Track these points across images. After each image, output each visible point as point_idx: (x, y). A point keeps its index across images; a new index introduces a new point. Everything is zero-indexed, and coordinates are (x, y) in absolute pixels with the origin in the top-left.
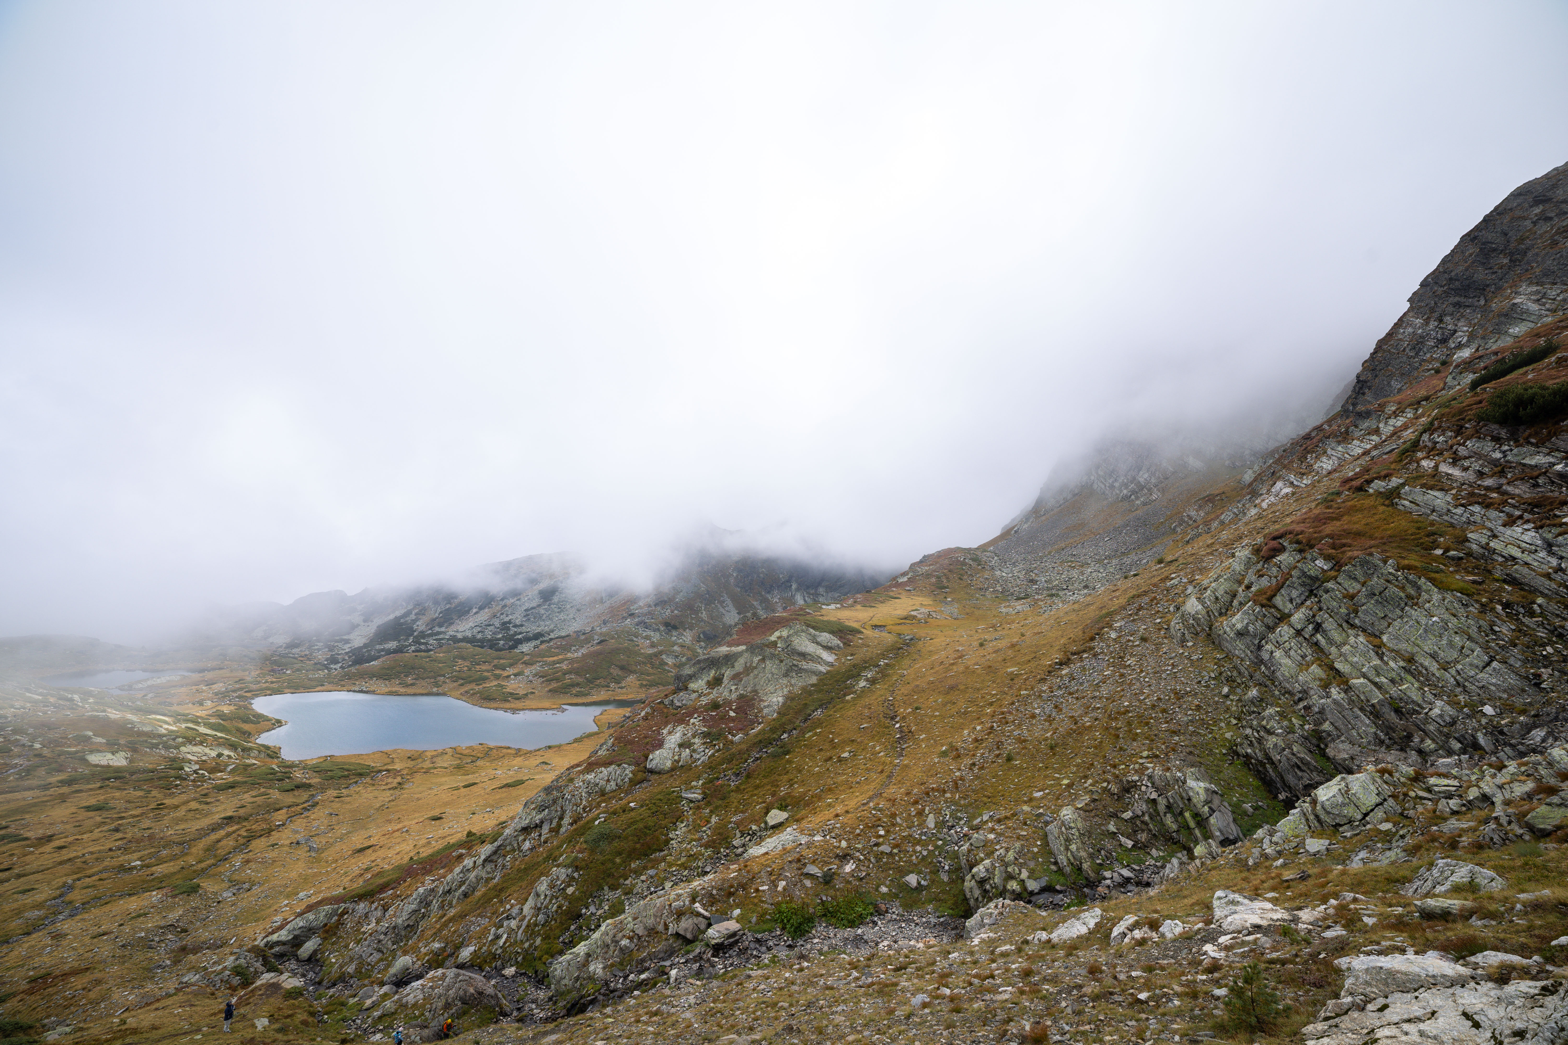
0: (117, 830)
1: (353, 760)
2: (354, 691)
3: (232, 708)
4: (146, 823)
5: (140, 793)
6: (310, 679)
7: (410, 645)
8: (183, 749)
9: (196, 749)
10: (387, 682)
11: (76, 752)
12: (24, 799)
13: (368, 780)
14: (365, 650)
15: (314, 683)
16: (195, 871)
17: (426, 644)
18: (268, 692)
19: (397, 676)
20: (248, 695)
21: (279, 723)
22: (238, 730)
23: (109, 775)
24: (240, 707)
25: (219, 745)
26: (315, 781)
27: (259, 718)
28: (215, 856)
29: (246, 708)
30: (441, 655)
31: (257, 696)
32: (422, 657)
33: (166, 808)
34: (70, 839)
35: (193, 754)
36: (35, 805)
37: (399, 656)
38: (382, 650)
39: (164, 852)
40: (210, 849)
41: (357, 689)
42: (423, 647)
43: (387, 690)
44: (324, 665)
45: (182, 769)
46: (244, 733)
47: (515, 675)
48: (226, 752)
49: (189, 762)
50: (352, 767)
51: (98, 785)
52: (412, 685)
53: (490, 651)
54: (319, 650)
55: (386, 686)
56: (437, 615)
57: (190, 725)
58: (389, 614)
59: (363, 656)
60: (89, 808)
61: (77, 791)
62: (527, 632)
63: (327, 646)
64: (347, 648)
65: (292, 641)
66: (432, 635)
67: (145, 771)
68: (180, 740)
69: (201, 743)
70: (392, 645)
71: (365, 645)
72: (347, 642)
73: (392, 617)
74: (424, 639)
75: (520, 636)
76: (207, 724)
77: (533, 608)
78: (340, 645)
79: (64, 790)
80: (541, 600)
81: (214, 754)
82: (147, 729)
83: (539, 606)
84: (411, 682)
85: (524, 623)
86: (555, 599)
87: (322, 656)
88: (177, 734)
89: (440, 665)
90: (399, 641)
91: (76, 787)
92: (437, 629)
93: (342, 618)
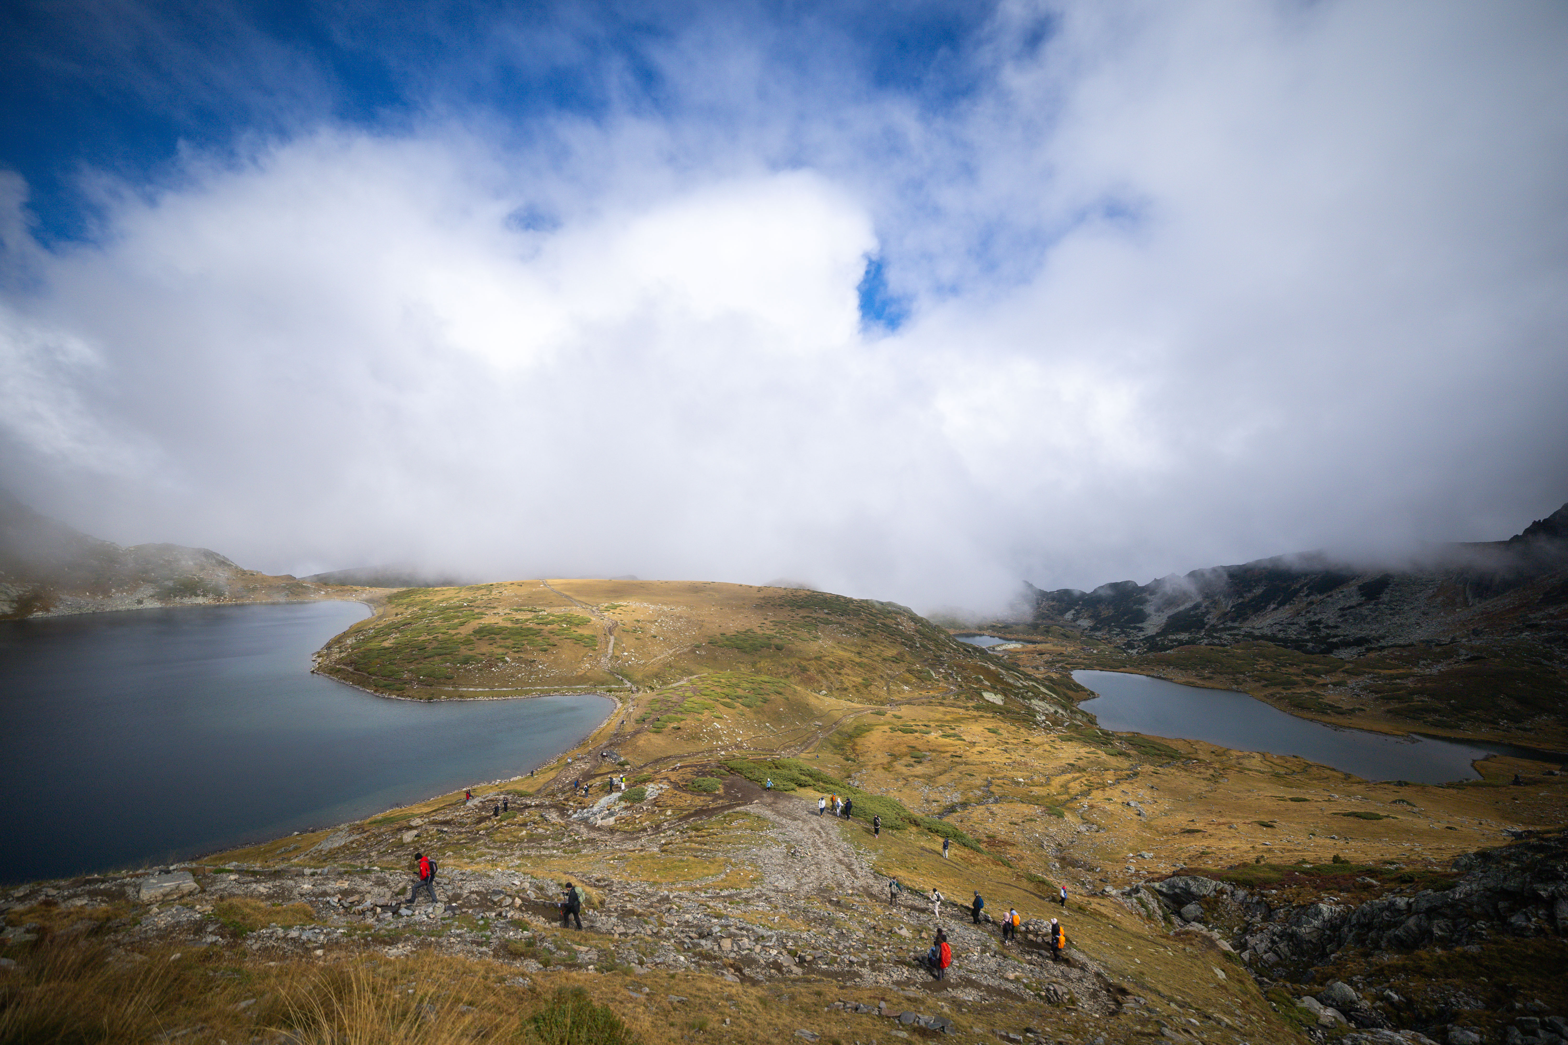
0: (1005, 751)
1: (1161, 742)
2: (1153, 677)
3: (1058, 676)
4: (1021, 752)
5: (1015, 728)
6: (1114, 660)
7: (1202, 638)
8: (1032, 701)
9: (1041, 703)
10: (1183, 672)
11: (978, 689)
12: (958, 713)
13: (1180, 764)
14: (1158, 639)
15: (1118, 664)
16: (1056, 800)
17: (1220, 638)
18: (1083, 667)
19: (1194, 667)
20: (1068, 666)
21: (1092, 695)
22: (1065, 694)
23: (995, 710)
24: (1064, 676)
25: (1055, 703)
26: (1133, 752)
27: (1078, 688)
28: (1068, 793)
29: (1068, 677)
30: (1239, 651)
31: (1075, 668)
32: (1218, 651)
33: (1030, 744)
34: (984, 748)
35: (1039, 706)
36: (964, 719)
37: (1192, 648)
38: (1176, 640)
39: (1035, 778)
40: (1065, 786)
41: (1155, 674)
42: (1216, 641)
43: (1184, 680)
44: (1122, 649)
45: (1035, 717)
46: (1069, 698)
47: (1335, 685)
48: (1060, 711)
49: (1039, 712)
50: (1158, 747)
51: (991, 715)
52: (1209, 678)
53: (1298, 653)
54: (1117, 635)
55: (1183, 675)
56: (1229, 609)
57: (1035, 684)
58: (1179, 606)
59: (1157, 644)
60: (989, 730)
61: (982, 716)
62: (1344, 636)
63: (1124, 632)
64: (1141, 635)
65: (1095, 624)
66: (1225, 629)
67: (1014, 712)
68: (1030, 694)
69: (1043, 699)
70: (1184, 636)
71: (1158, 634)
72: (1141, 629)
73: (1182, 608)
74: (1216, 633)
75: (1335, 640)
76: (1044, 686)
77: (1350, 607)
78: (1134, 632)
79: (975, 713)
80: (1363, 598)
81: (1052, 710)
82: (1011, 681)
83: (1360, 605)
84: (1209, 675)
85: (1339, 624)
86: (1385, 597)
87: (1120, 641)
88: (1028, 689)
89: (1239, 662)
90: (1191, 633)
91: (981, 713)
92: (1229, 624)
93: (1135, 607)
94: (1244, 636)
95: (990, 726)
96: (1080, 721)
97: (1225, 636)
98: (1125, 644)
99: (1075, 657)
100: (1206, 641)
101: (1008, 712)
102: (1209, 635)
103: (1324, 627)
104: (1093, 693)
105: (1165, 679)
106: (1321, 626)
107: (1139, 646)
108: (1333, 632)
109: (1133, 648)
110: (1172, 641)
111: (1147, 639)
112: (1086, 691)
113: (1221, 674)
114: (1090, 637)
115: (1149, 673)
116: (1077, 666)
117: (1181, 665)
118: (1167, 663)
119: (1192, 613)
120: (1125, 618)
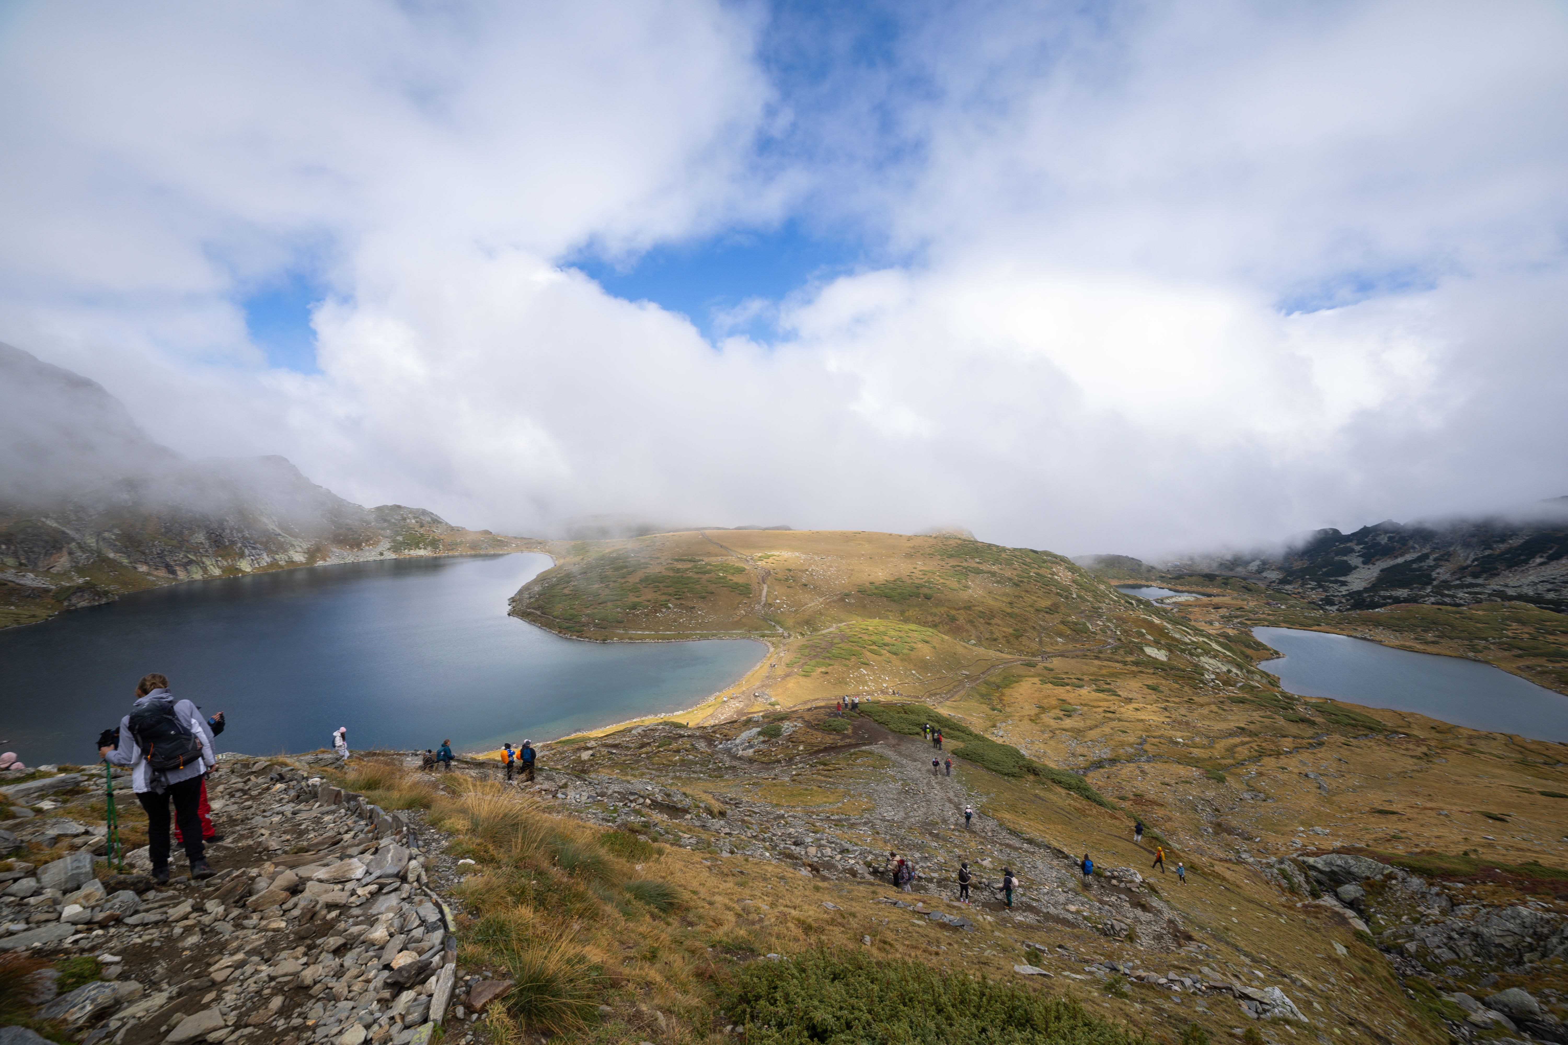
0: (1165, 709)
1: (1358, 711)
2: (1356, 637)
3: (1236, 632)
4: (1183, 711)
5: (1177, 686)
6: (1305, 617)
7: (1428, 595)
8: (1201, 658)
9: (1211, 661)
10: (1398, 634)
11: (1138, 643)
12: (1116, 668)
13: (1381, 737)
14: (1366, 595)
15: (1311, 622)
16: (1220, 764)
17: (1453, 596)
18: (1266, 623)
19: (1412, 628)
20: (1248, 622)
21: (1277, 654)
22: (1242, 653)
23: (1157, 666)
24: (1242, 632)
25: (1228, 662)
26: (1319, 720)
27: (1259, 646)
28: (1234, 758)
29: (1247, 634)
30: (1480, 613)
31: (1256, 625)
32: (1448, 612)
33: (1194, 703)
34: (1141, 705)
35: (1209, 664)
36: (1121, 674)
37: (1412, 606)
38: (1390, 597)
39: (1197, 739)
40: (1231, 750)
41: (1359, 635)
42: (1447, 600)
43: (1397, 643)
44: (1319, 605)
45: (1203, 675)
46: (1247, 656)
48: (1234, 670)
49: (1208, 670)
50: (1359, 718)
51: (1152, 671)
52: (1433, 642)
54: (1313, 589)
55: (1397, 638)
56: (1469, 562)
57: (1205, 640)
58: (1396, 557)
59: (1364, 601)
60: (1148, 687)
61: (1141, 672)
63: (1320, 586)
64: (1344, 590)
65: (1285, 577)
66: (1461, 586)
67: (1178, 669)
68: (1199, 650)
69: (1215, 657)
70: (1403, 593)
71: (1366, 590)
73: (1400, 560)
74: (1449, 590)
76: (1217, 642)
78: (1335, 586)
79: (1134, 668)
81: (1225, 669)
82: (1177, 636)
84: (1433, 639)
87: (1316, 596)
88: (1196, 645)
89: (1479, 625)
90: (1412, 589)
91: (1140, 669)
92: (1469, 580)
93: (1336, 558)
94: (1490, 595)
95: (1150, 682)
96: (1258, 682)
97: (1461, 595)
98: (1322, 600)
99: (1257, 613)
100: (1433, 599)
101: (1171, 669)
102: (1437, 591)
104: (1277, 653)
105: (1372, 641)
107: (1341, 602)
109: (1332, 604)
110: (1385, 598)
111: (1351, 595)
112: (1268, 649)
113: (1451, 638)
114: (1279, 591)
115: (1351, 633)
116: (1258, 622)
117: (1395, 626)
118: (1377, 623)
119: (1415, 566)
120: (1324, 570)
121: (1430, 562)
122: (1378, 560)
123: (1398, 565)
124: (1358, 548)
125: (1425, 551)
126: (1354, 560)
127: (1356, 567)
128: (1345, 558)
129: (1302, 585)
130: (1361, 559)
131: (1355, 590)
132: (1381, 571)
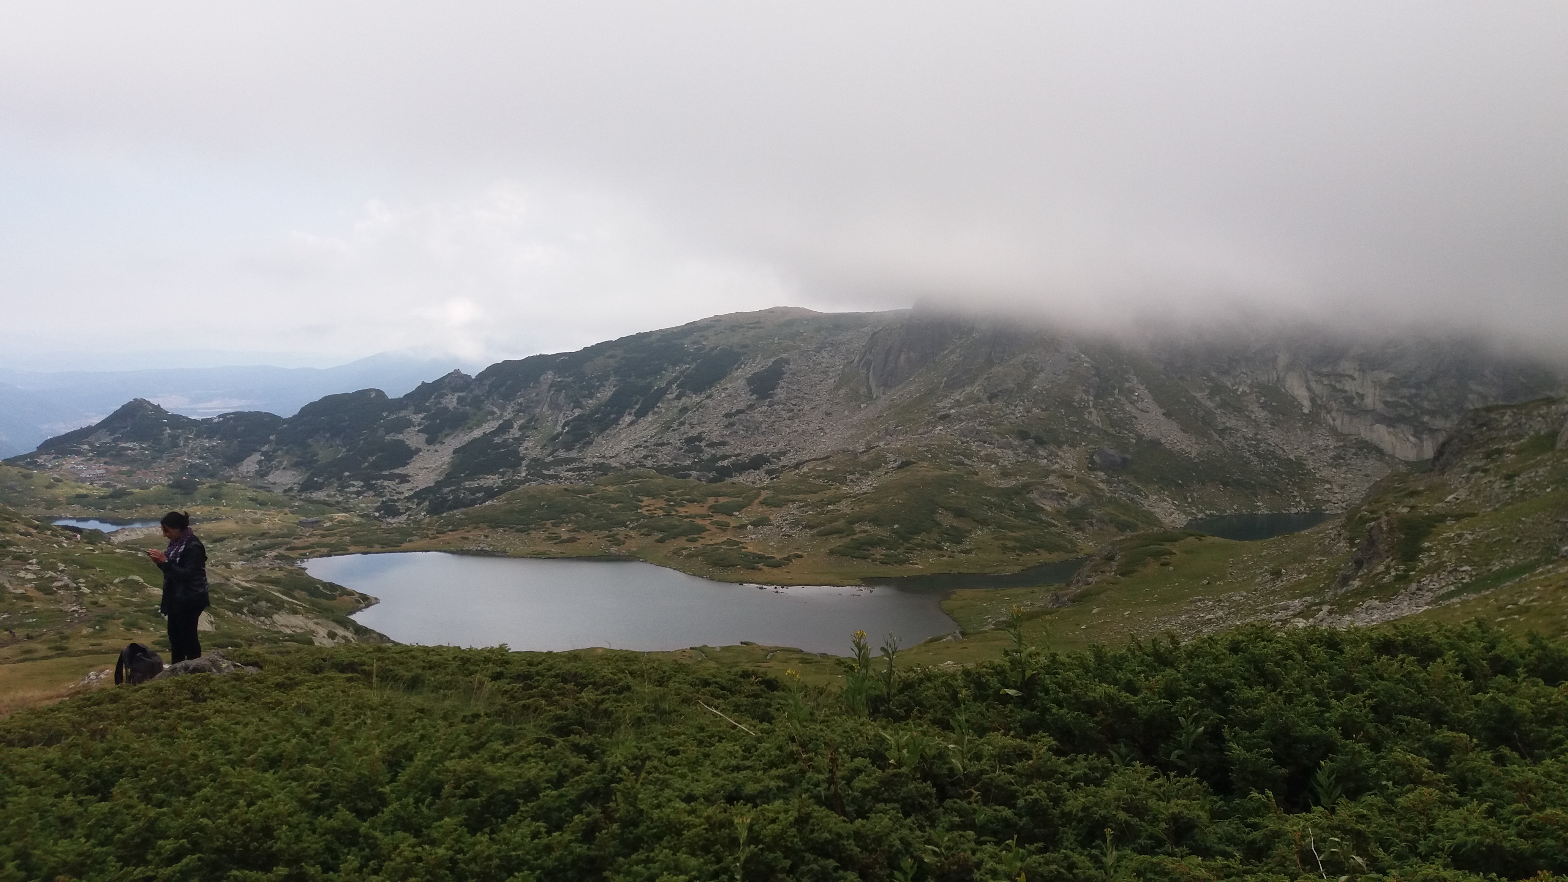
14: (444, 491)
44: (376, 518)
54: (359, 494)
56: (558, 429)
58: (471, 429)
59: (446, 501)
62: (736, 456)
63: (370, 487)
64: (406, 490)
66: (559, 462)
70: (491, 481)
71: (440, 484)
72: (404, 479)
73: (477, 433)
74: (548, 469)
75: (725, 463)
77: (739, 412)
78: (393, 483)
80: (754, 397)
83: (751, 407)
85: (727, 439)
86: (780, 394)
87: (368, 503)
90: (503, 475)
92: (562, 454)
93: (388, 438)
97: (564, 474)
98: (378, 510)
102: (536, 474)
103: (707, 445)
106: (703, 444)
107: (409, 509)
108: (719, 451)
109: (396, 513)
111: (420, 495)
119: (497, 440)
120: (372, 459)
121: (515, 432)
122: (447, 435)
123: (475, 440)
124: (417, 418)
125: (508, 415)
126: (413, 438)
127: (418, 450)
128: (401, 437)
129: (342, 489)
130: (424, 436)
131: (422, 487)
132: (454, 452)
